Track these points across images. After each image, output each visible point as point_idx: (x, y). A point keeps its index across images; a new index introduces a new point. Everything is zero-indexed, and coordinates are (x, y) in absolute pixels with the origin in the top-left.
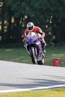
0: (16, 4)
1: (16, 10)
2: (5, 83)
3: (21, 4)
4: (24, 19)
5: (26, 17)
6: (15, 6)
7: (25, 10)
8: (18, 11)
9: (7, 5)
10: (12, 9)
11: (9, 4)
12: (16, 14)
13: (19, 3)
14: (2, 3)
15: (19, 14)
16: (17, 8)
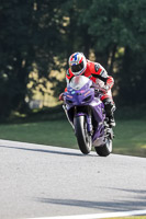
0: (100, 20)
1: (98, 33)
2: (74, 198)
3: (110, 20)
4: (117, 56)
5: (122, 50)
6: (96, 25)
7: (119, 35)
8: (103, 36)
9: (78, 24)
10: (90, 32)
11: (84, 21)
12: (99, 44)
13: (106, 19)
14: (68, 19)
15: (105, 44)
16: (102, 30)
